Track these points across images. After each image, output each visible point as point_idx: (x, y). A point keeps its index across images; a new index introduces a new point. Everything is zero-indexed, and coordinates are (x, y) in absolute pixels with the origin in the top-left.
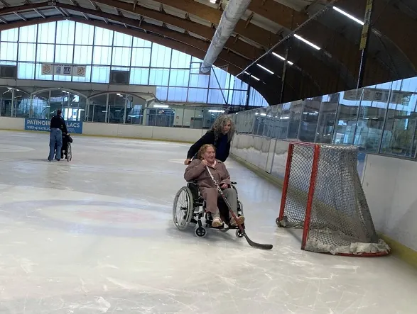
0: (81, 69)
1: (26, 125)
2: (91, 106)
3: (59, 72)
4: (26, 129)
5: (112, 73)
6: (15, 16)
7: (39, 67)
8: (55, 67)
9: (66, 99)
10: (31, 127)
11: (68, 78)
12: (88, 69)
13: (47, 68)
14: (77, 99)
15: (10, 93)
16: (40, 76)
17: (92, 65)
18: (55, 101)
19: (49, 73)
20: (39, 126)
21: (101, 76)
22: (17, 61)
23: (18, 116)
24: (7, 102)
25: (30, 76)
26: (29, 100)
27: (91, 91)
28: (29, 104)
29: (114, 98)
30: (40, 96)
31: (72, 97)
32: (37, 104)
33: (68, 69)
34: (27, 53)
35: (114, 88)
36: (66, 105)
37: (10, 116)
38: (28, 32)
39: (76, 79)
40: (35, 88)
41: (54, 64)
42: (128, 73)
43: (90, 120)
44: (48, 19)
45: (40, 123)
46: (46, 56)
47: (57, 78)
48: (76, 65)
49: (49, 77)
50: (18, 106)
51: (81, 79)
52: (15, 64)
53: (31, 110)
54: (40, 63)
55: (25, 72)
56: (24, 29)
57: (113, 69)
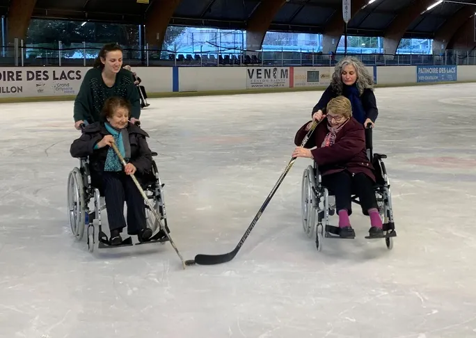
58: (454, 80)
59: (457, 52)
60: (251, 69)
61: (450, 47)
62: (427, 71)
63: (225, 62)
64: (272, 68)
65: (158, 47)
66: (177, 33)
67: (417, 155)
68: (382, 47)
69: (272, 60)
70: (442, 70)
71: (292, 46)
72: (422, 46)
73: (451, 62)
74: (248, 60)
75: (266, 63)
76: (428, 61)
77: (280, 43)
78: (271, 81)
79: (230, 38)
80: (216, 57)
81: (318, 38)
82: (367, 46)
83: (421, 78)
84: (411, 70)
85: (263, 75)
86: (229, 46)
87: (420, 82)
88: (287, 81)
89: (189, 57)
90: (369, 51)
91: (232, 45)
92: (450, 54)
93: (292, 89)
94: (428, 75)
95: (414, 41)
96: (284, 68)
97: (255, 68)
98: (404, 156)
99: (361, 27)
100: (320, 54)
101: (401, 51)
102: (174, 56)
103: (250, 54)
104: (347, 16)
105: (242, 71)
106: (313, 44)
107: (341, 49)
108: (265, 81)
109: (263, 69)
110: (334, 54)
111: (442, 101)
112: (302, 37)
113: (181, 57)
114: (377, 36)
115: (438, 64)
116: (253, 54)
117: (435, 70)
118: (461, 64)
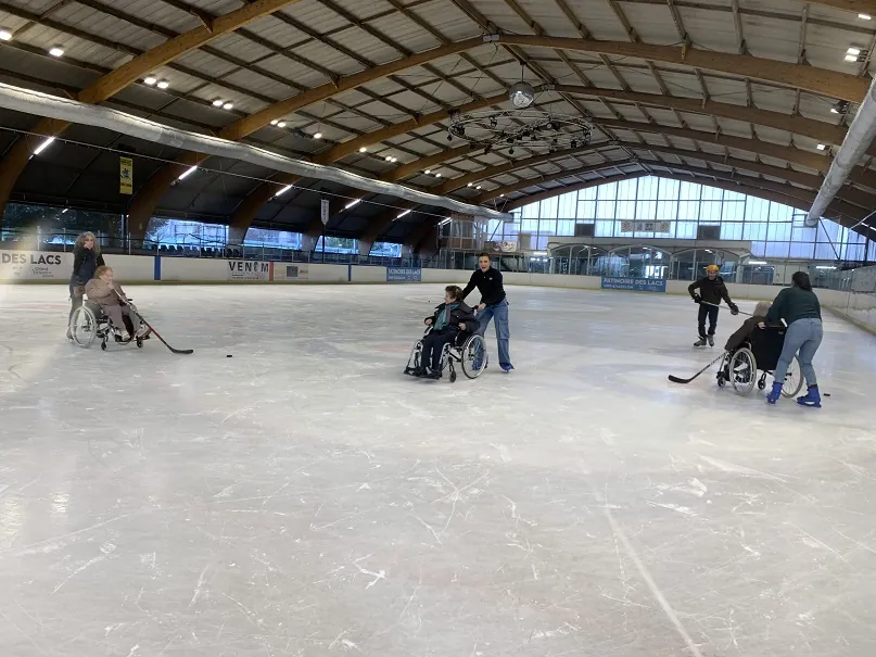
0: (665, 225)
1: (603, 283)
2: (676, 263)
3: (640, 229)
4: (603, 287)
5: (700, 228)
6: (595, 174)
7: (619, 225)
8: (636, 223)
9: (647, 256)
10: (608, 286)
11: (650, 235)
12: (673, 224)
13: (626, 225)
14: (659, 256)
15: (586, 251)
16: (619, 233)
17: (677, 221)
18: (635, 258)
19: (630, 230)
20: (618, 284)
21: (687, 232)
22: (595, 220)
23: (595, 274)
24: (583, 261)
25: (608, 233)
26: (606, 259)
27: (675, 247)
28: (607, 262)
29: (702, 255)
30: (618, 254)
31: (654, 254)
32: (616, 262)
33: (650, 225)
34: (605, 210)
35: (702, 243)
36: (647, 262)
37: (585, 274)
38: (607, 190)
39: (658, 235)
40: (613, 245)
41: (634, 221)
42: (718, 229)
43: (675, 277)
44: (629, 176)
45: (617, 281)
46: (626, 212)
47: (637, 234)
48: (660, 221)
49: (629, 234)
50: (594, 264)
51: (665, 235)
52: (592, 222)
53: (608, 268)
54: (619, 220)
55: (603, 230)
56: (602, 187)
57: (701, 224)
58: (419, 281)
59: (422, 256)
60: (232, 261)
61: (416, 252)
62: (396, 271)
63: (208, 253)
64: (253, 262)
65: (141, 236)
66: (160, 225)
67: (378, 343)
68: (357, 248)
69: (254, 255)
70: (409, 272)
71: (274, 243)
72: (392, 250)
73: (416, 265)
74: (229, 253)
75: (248, 257)
76: (397, 263)
77: (262, 239)
78: (251, 274)
79: (213, 232)
80: (198, 248)
81: (299, 237)
82: (344, 247)
83: (391, 278)
84: (382, 270)
85: (243, 268)
86: (212, 239)
87: (389, 282)
88: (267, 274)
89: (172, 247)
90: (345, 251)
91: (215, 239)
92: (416, 259)
93: (271, 282)
94: (397, 275)
95: (386, 245)
96: (265, 263)
97: (237, 262)
98: (370, 343)
99: (340, 229)
100: (300, 251)
101: (374, 253)
102: (156, 246)
103: (232, 248)
104: (325, 218)
105: (224, 263)
106: (293, 242)
107: (319, 248)
108: (246, 274)
109: (245, 262)
110: (313, 252)
111: (408, 298)
112: (284, 235)
113: (164, 247)
114: (352, 237)
115: (406, 266)
116: (236, 248)
117: (402, 271)
118: (426, 267)
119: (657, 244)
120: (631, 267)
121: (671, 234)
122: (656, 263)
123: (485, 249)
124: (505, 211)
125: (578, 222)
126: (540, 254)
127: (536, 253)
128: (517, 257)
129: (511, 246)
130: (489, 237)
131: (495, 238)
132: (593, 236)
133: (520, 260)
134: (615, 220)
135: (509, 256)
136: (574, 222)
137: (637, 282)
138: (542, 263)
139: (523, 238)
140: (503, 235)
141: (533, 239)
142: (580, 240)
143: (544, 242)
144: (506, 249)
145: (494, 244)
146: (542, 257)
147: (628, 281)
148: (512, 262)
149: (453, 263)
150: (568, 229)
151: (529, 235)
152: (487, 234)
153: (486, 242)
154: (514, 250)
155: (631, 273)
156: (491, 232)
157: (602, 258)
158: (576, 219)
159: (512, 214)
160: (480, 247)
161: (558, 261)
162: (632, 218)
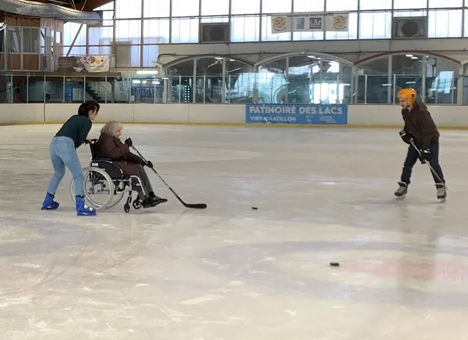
0: (340, 20)
1: (248, 114)
2: (361, 79)
3: (301, 27)
4: (248, 120)
5: (395, 21)
7: (267, 22)
8: (295, 19)
9: (316, 69)
10: (257, 118)
11: (318, 35)
12: (352, 18)
13: (279, 22)
14: (335, 67)
15: (219, 67)
16: (269, 35)
17: (359, 11)
18: (297, 73)
19: (284, 30)
20: (271, 115)
21: (377, 28)
22: (230, 16)
23: (233, 101)
24: (214, 81)
25: (251, 36)
26: (252, 75)
27: (359, 53)
28: (252, 81)
29: (401, 62)
30: (270, 67)
31: (325, 65)
32: (266, 81)
33: (316, 21)
35: (400, 45)
36: (317, 78)
37: (220, 102)
39: (331, 35)
40: (261, 55)
41: (292, 15)
42: (424, 20)
43: (361, 100)
45: (272, 110)
47: (298, 36)
48: (331, 14)
49: (285, 36)
50: (233, 86)
51: (341, 35)
52: (226, 20)
53: (256, 91)
54: (268, 15)
55: (243, 32)
57: (396, 14)
119: (329, 50)
120: (290, 87)
121: (351, 33)
122: (331, 78)
123: (59, 70)
124: (89, 9)
125: (204, 21)
126: (147, 71)
127: (140, 73)
128: (111, 80)
129: (102, 63)
130: (66, 50)
131: (75, 52)
132: (229, 43)
133: (117, 84)
134: (261, 15)
135: (98, 78)
136: (196, 21)
137: (302, 110)
138: (151, 86)
139: (119, 49)
140: (87, 46)
141: (135, 52)
142: (208, 49)
143: (151, 54)
144: (92, 68)
145: (74, 60)
146: (150, 78)
147: (287, 110)
148: (104, 88)
149: (10, 94)
150: (188, 33)
151: (128, 45)
152: (61, 46)
153: (60, 58)
154: (105, 68)
155: (291, 97)
156: (67, 41)
157: (246, 75)
158: (200, 17)
159: (100, 13)
160: (52, 65)
161: (175, 82)
162: (289, 11)
